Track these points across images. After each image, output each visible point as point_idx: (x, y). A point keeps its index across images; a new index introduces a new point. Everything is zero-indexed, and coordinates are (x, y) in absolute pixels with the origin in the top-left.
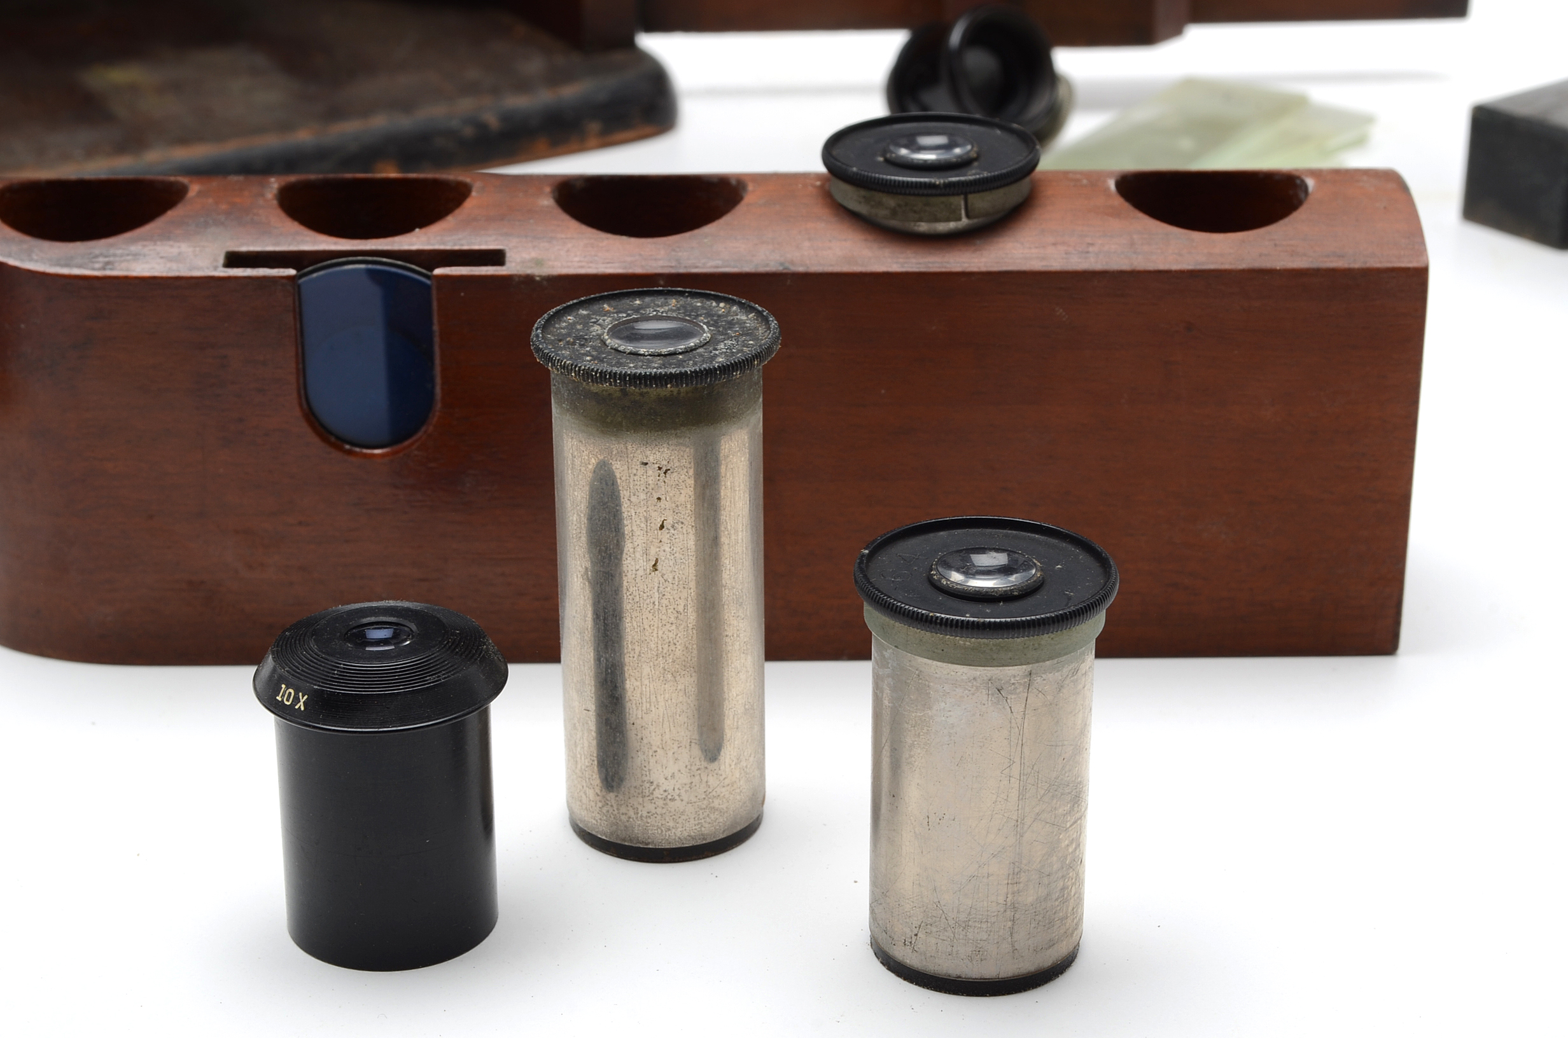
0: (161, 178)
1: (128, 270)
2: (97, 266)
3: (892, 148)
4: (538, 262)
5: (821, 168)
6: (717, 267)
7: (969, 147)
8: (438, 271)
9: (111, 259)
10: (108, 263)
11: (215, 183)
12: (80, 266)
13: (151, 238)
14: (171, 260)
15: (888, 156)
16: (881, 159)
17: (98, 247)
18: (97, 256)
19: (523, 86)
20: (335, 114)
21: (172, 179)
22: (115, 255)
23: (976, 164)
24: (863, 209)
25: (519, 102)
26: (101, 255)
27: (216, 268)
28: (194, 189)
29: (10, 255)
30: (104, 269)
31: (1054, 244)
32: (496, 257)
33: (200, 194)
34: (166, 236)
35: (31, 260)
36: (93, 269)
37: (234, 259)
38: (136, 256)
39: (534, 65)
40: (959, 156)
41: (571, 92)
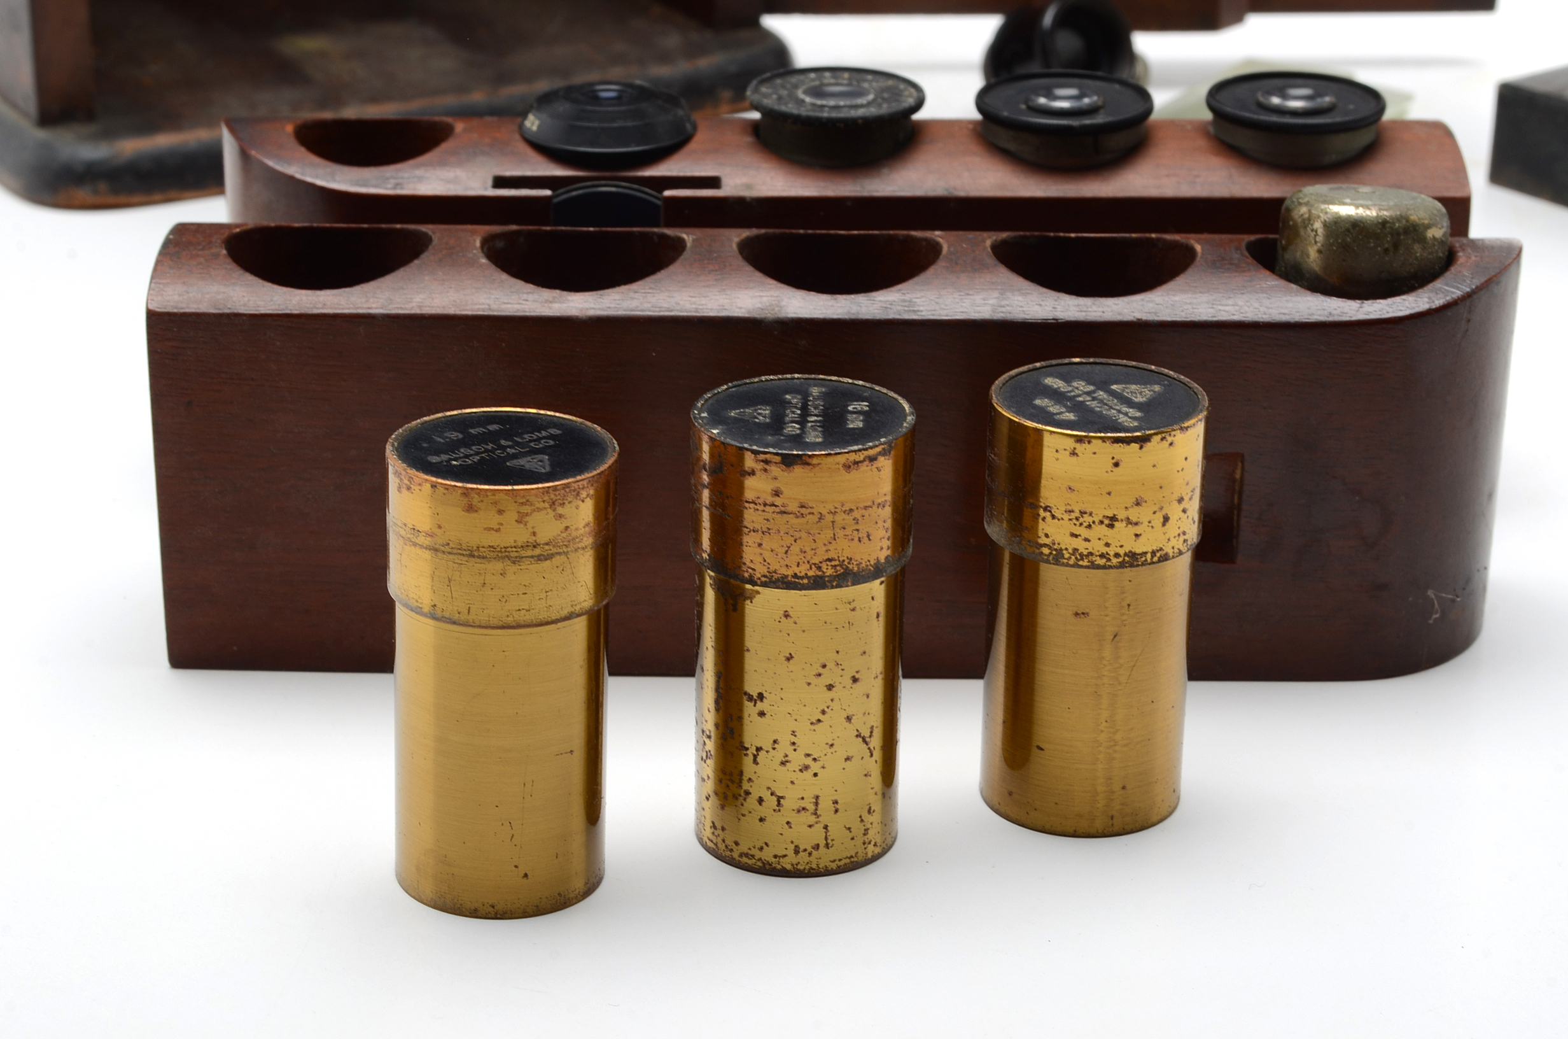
0: (426, 118)
1: (414, 189)
2: (389, 186)
3: (1033, 97)
4: (749, 187)
5: (976, 116)
6: (894, 191)
7: (1095, 98)
8: (668, 193)
9: (400, 181)
10: (397, 184)
11: (475, 122)
12: (375, 186)
13: (432, 165)
14: (449, 181)
15: (1030, 104)
16: (1023, 107)
17: (389, 171)
18: (388, 179)
19: (664, 57)
20: (502, 79)
21: (437, 119)
22: (402, 178)
23: (1102, 111)
24: (1012, 147)
25: (662, 71)
26: (392, 177)
27: (486, 189)
28: (459, 127)
29: (317, 177)
30: (395, 188)
31: (1168, 176)
32: (713, 182)
33: (465, 130)
34: (443, 163)
35: (335, 181)
36: (386, 189)
37: (499, 182)
38: (420, 179)
39: (672, 40)
40: (1089, 105)
41: (706, 64)
